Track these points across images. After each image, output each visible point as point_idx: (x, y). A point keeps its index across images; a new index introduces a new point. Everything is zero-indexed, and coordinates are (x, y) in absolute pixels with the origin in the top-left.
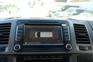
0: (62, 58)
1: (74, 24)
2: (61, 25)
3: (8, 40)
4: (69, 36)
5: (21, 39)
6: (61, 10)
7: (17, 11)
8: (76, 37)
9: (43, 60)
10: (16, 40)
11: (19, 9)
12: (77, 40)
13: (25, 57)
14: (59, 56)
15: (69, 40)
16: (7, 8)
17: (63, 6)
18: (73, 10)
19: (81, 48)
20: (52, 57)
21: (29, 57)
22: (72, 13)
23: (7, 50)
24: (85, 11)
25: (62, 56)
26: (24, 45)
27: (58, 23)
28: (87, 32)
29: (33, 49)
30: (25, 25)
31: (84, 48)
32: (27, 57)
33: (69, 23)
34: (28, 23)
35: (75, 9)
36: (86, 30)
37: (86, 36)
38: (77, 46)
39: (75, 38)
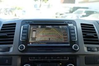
0: (68, 59)
1: (81, 24)
2: (68, 25)
3: (13, 40)
4: (76, 36)
5: (26, 39)
6: (68, 12)
7: (23, 14)
8: (84, 37)
9: (48, 61)
10: (21, 40)
11: (25, 11)
12: (84, 40)
13: (29, 58)
14: (65, 58)
15: (76, 40)
16: (12, 11)
17: (71, 8)
18: (82, 11)
19: (89, 49)
20: (58, 58)
21: (34, 58)
22: (81, 15)
23: (11, 50)
24: (95, 12)
25: (68, 58)
26: (28, 45)
27: (64, 23)
28: (95, 32)
29: (38, 49)
30: (30, 25)
31: (93, 49)
32: (32, 58)
33: (76, 23)
34: (33, 23)
35: (84, 10)
36: (95, 30)
37: (95, 36)
38: (85, 47)
39: (83, 39)
